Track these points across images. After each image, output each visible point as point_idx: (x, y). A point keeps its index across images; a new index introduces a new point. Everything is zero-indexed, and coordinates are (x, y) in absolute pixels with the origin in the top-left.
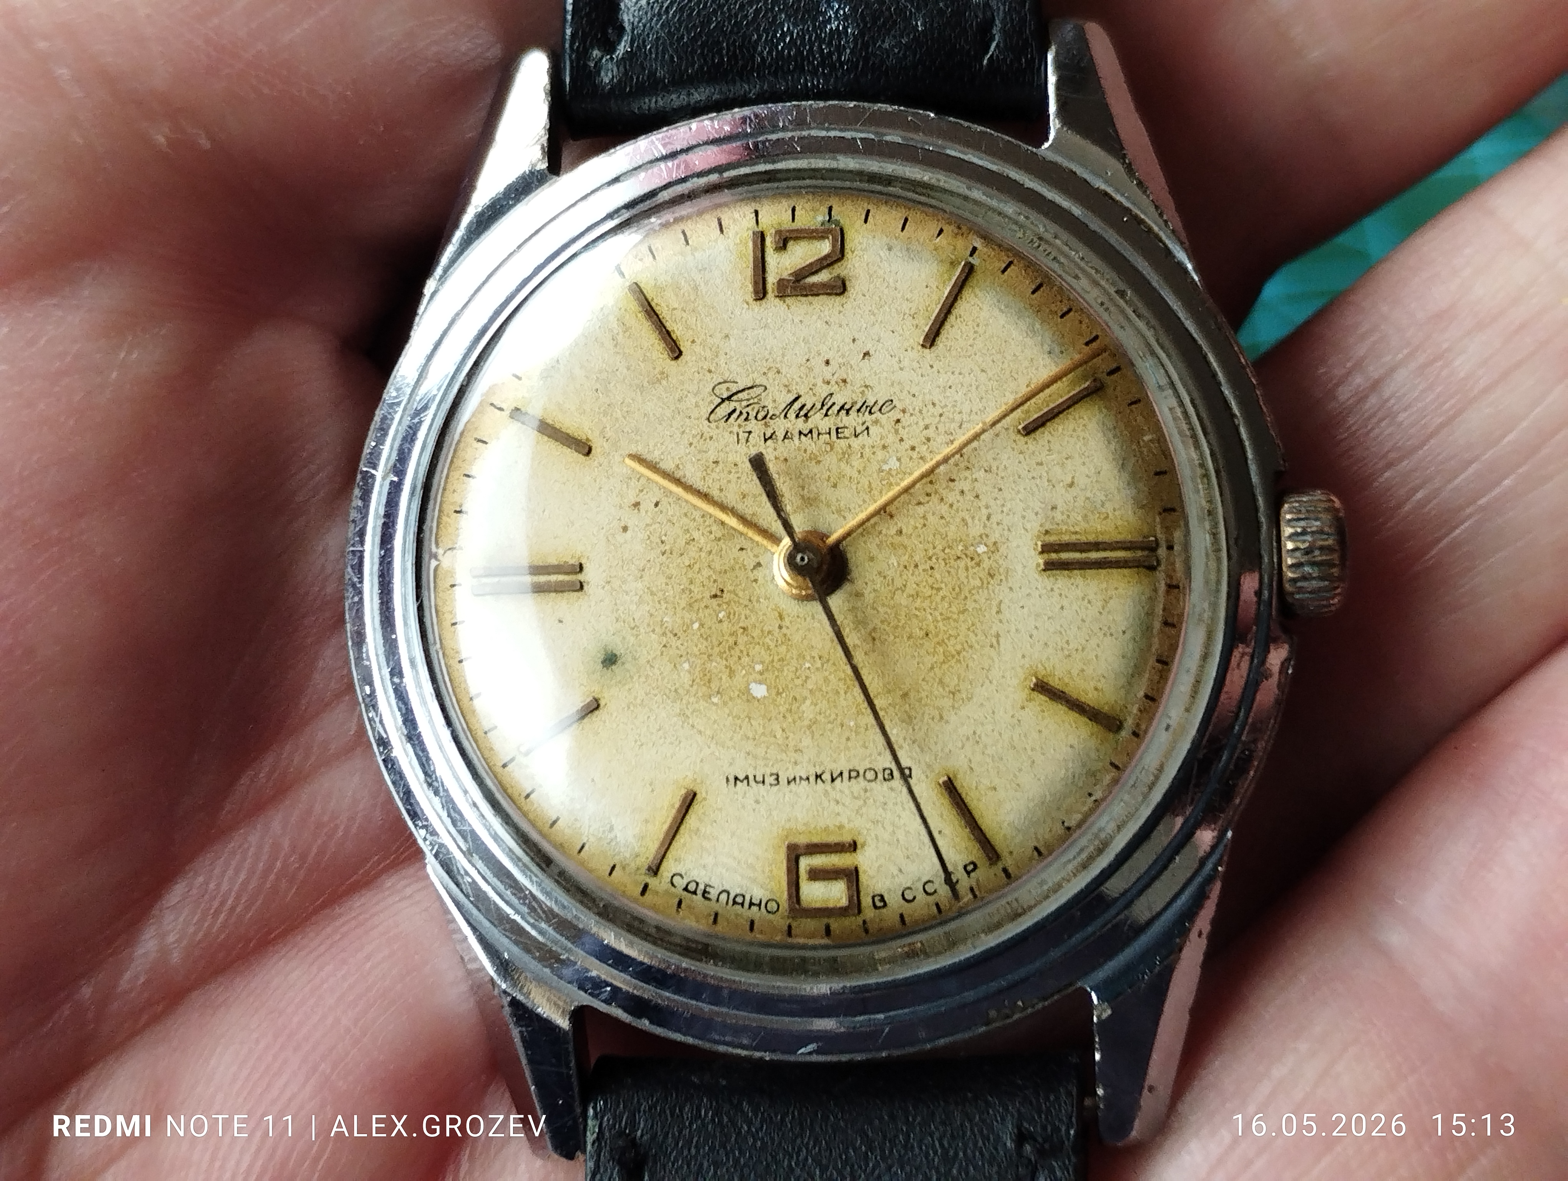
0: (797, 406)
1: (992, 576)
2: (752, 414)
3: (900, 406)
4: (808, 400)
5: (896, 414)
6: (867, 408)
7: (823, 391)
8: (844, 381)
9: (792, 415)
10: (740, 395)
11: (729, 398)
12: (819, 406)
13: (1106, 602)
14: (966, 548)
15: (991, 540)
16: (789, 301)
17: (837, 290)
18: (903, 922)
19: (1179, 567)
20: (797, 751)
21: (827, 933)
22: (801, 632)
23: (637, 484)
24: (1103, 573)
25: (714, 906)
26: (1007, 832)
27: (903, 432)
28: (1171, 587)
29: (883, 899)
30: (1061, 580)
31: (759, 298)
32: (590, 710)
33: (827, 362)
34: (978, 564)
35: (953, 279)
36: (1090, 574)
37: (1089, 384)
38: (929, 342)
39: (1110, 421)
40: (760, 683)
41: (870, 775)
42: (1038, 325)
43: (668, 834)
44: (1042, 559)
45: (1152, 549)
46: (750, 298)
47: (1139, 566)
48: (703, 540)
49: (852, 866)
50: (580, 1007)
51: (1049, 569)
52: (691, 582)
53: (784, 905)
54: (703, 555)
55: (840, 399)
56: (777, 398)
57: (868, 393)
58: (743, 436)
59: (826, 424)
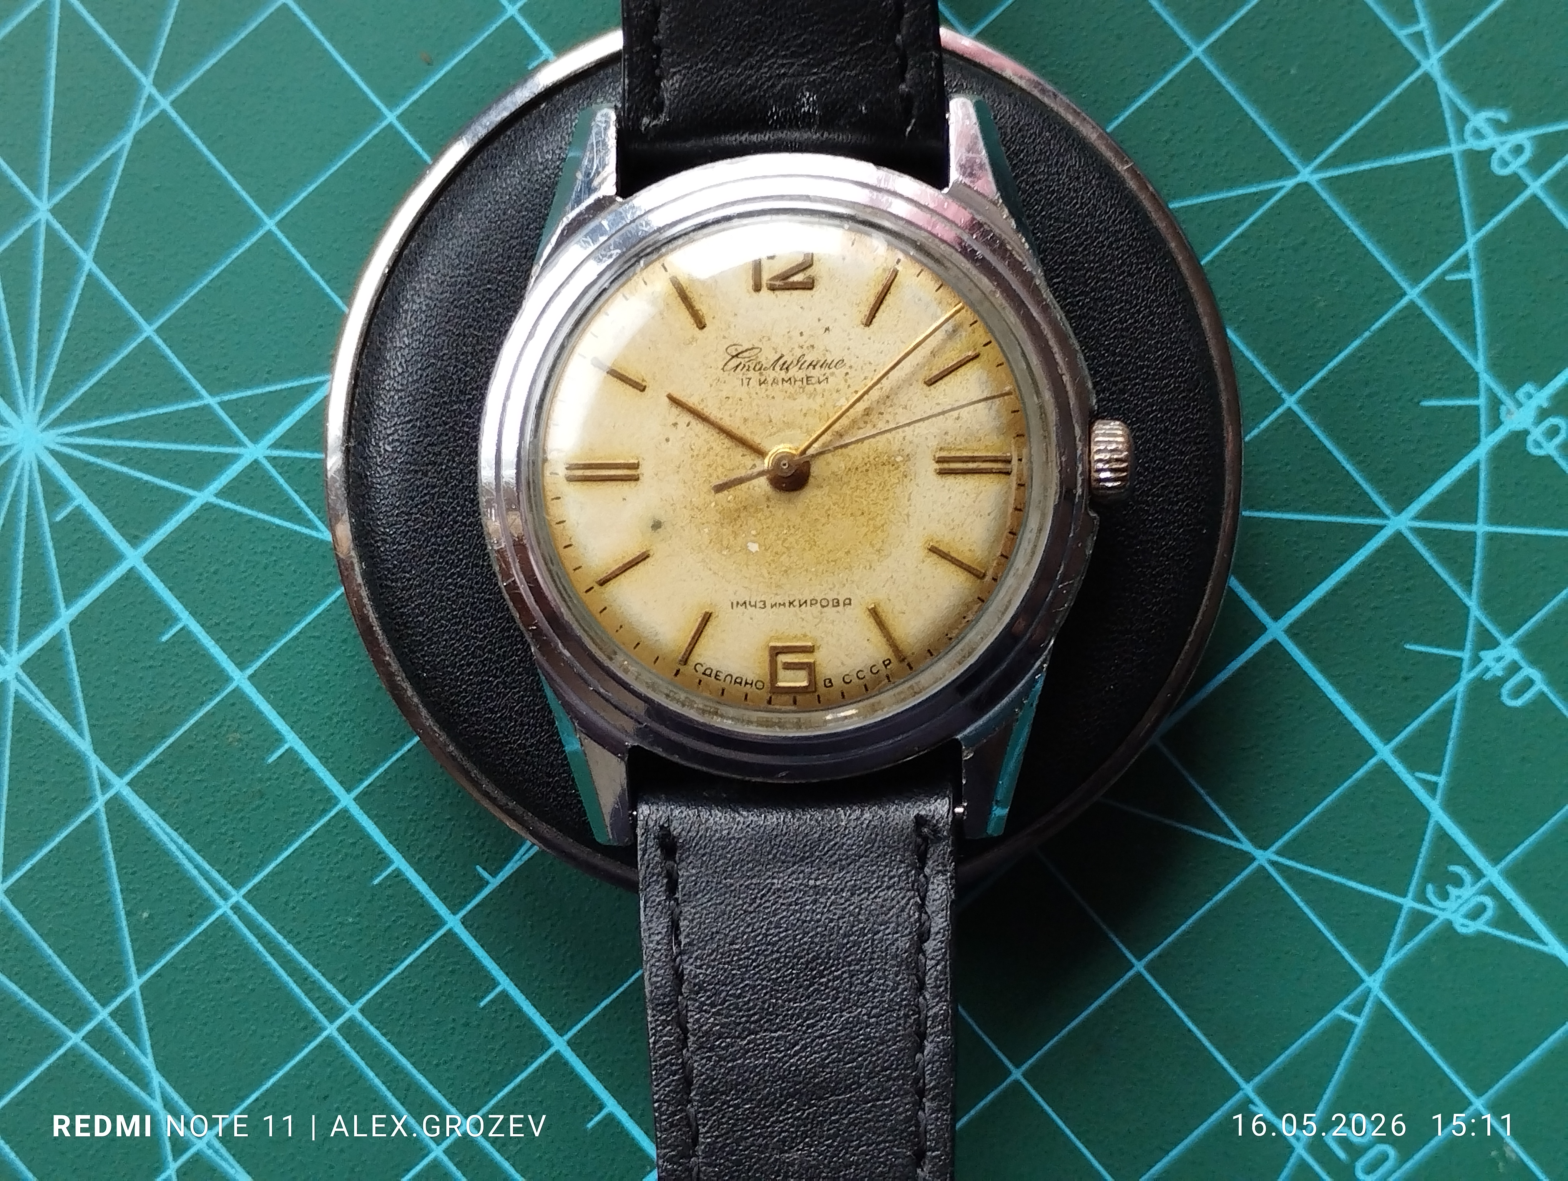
0: (781, 362)
1: (905, 476)
2: (752, 366)
3: (848, 365)
4: (788, 358)
5: (844, 370)
6: (825, 365)
7: (798, 353)
8: (813, 346)
9: (777, 368)
10: (745, 354)
11: (737, 356)
12: (795, 362)
13: (978, 495)
14: (889, 457)
15: (906, 452)
16: (777, 292)
17: (809, 285)
18: (843, 696)
19: (1025, 472)
20: (777, 586)
21: (795, 702)
22: (782, 511)
23: (675, 411)
24: (976, 476)
25: (721, 684)
26: (911, 640)
27: (849, 382)
28: (1020, 485)
29: (830, 681)
30: (950, 480)
31: (757, 288)
32: (644, 557)
33: (801, 334)
34: (897, 469)
35: (885, 282)
36: (969, 477)
37: (971, 353)
38: (869, 322)
39: (984, 377)
40: (754, 542)
41: (824, 603)
42: (939, 311)
43: (693, 638)
44: (938, 466)
45: (1008, 461)
46: (751, 289)
47: (1000, 472)
48: (719, 449)
49: (812, 661)
50: (633, 747)
51: (942, 473)
52: (711, 476)
53: (768, 684)
54: (719, 458)
55: (809, 358)
56: (767, 356)
57: (828, 355)
58: (746, 382)
59: (801, 374)
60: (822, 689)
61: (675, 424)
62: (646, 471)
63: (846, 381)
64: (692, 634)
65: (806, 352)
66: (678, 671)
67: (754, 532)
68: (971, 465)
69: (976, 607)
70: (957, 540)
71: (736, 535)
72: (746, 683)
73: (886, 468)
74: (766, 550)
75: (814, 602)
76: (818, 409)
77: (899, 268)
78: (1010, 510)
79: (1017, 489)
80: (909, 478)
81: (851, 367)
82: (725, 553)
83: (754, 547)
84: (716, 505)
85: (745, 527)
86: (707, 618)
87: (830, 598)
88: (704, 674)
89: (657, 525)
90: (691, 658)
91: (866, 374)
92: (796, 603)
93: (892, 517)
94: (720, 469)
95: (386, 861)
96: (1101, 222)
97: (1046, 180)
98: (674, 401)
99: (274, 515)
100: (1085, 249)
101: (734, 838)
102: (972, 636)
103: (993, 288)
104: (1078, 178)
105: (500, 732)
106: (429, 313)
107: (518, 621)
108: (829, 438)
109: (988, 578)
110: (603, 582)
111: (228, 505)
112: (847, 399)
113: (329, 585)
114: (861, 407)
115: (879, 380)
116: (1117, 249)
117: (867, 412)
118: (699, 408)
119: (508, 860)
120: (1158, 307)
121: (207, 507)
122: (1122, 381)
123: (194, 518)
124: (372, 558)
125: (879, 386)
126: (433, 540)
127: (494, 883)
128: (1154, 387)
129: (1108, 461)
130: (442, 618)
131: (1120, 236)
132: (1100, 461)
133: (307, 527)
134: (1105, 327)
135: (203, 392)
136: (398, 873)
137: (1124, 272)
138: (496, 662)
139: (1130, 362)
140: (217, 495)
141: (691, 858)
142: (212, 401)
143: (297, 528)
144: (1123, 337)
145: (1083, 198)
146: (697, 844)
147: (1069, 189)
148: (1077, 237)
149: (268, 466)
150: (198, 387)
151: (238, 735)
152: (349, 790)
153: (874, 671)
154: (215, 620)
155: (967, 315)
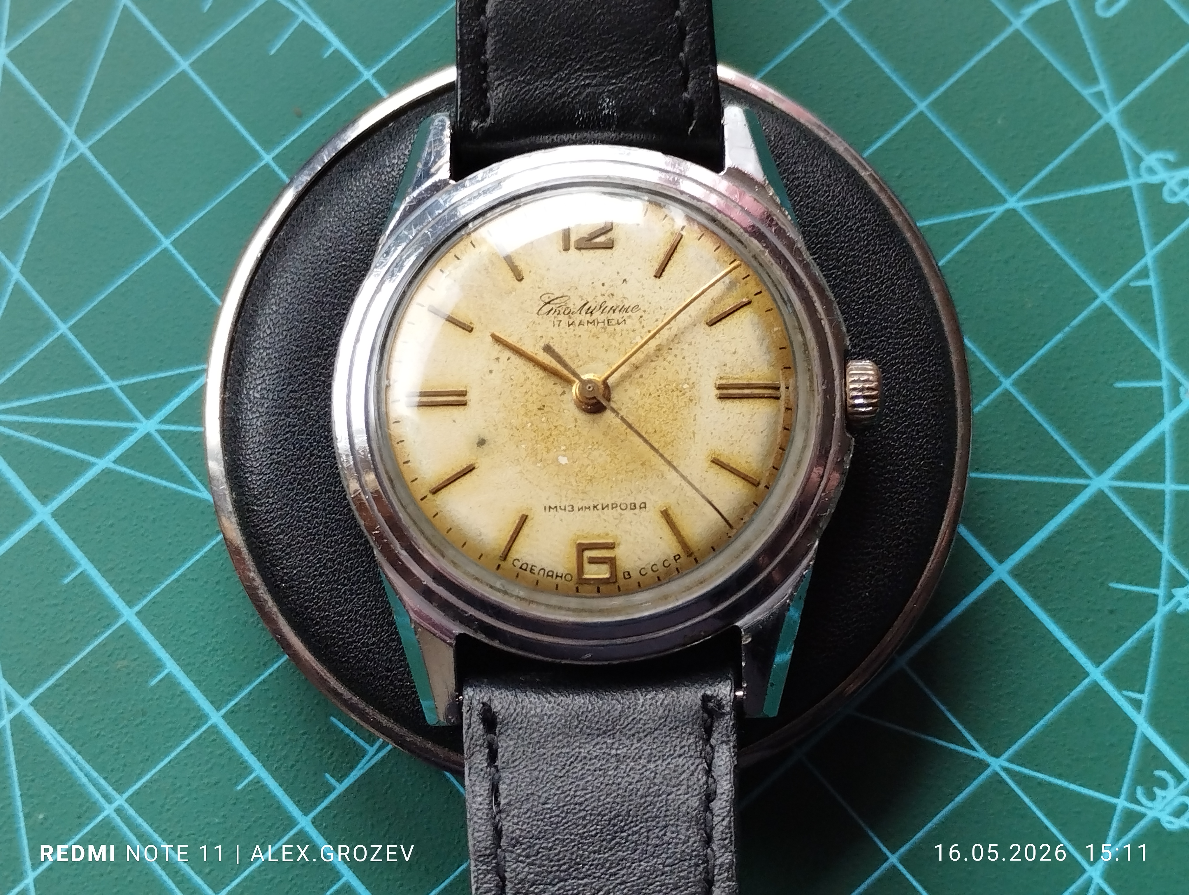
0: (587, 307)
1: (691, 400)
2: (562, 311)
3: (642, 309)
4: (592, 304)
5: (640, 313)
6: (624, 309)
7: (601, 300)
8: (613, 295)
9: (583, 312)
10: (556, 301)
11: (549, 303)
12: (598, 307)
13: (752, 416)
14: (678, 385)
15: (691, 382)
16: (583, 251)
17: (609, 246)
18: (639, 585)
19: (791, 398)
20: (584, 493)
21: (598, 591)
22: (587, 429)
23: (498, 348)
24: (751, 400)
25: (536, 577)
26: (697, 538)
27: (644, 323)
28: (787, 409)
29: (629, 574)
30: (729, 404)
31: (567, 249)
32: (470, 469)
33: (603, 285)
34: (684, 394)
35: (672, 242)
36: (745, 401)
37: (745, 300)
38: (659, 275)
39: (756, 319)
40: (564, 456)
41: (623, 507)
42: (718, 268)
43: (512, 537)
44: (718, 392)
45: (778, 388)
46: (561, 249)
47: (770, 397)
48: (534, 379)
49: (613, 556)
50: (460, 634)
51: (722, 398)
52: (527, 401)
53: (575, 577)
54: (534, 387)
55: (610, 304)
56: (575, 303)
57: (625, 302)
58: (557, 323)
59: (602, 317)
60: (621, 581)
61: (498, 359)
62: (472, 397)
63: (641, 322)
64: (511, 533)
65: (606, 298)
66: (499, 566)
67: (563, 448)
68: (746, 391)
69: (751, 511)
70: (735, 452)
71: (548, 451)
72: (557, 576)
73: (675, 394)
74: (574, 462)
75: (614, 506)
76: (617, 345)
77: (684, 233)
78: (780, 429)
79: (785, 412)
80: (694, 402)
81: (645, 311)
82: (539, 465)
83: (563, 460)
84: (532, 425)
85: (555, 443)
86: (524, 519)
87: (628, 503)
88: (521, 568)
89: (482, 443)
90: (509, 554)
91: (657, 317)
92: (599, 507)
93: (680, 435)
94: (535, 396)
95: (247, 769)
96: (850, 211)
97: (804, 177)
98: (497, 339)
99: (162, 479)
100: (836, 232)
101: (546, 714)
102: (747, 535)
103: (763, 249)
104: (830, 176)
105: (346, 633)
106: (293, 285)
107: (363, 528)
108: (627, 370)
109: (762, 486)
110: (436, 491)
111: (123, 469)
112: (642, 337)
113: (207, 535)
114: (653, 344)
115: (668, 323)
116: (864, 232)
117: (659, 349)
118: (518, 345)
119: (352, 768)
120: (898, 279)
121: (106, 472)
122: (870, 338)
123: (95, 481)
124: (241, 487)
125: (668, 327)
126: (293, 470)
127: (340, 788)
128: (896, 344)
129: (862, 390)
130: (299, 536)
131: (866, 221)
132: (854, 389)
133: (189, 488)
134: (854, 295)
135: (107, 378)
136: (258, 781)
137: (869, 250)
138: (345, 572)
139: (876, 323)
140: (115, 462)
141: (509, 731)
142: (113, 385)
143: (181, 488)
144: (870, 302)
145: (834, 192)
146: (514, 720)
147: (823, 185)
148: (830, 222)
149: (158, 438)
150: (102, 372)
151: (125, 663)
152: (218, 709)
153: (666, 564)
154: (109, 566)
155: (742, 272)
